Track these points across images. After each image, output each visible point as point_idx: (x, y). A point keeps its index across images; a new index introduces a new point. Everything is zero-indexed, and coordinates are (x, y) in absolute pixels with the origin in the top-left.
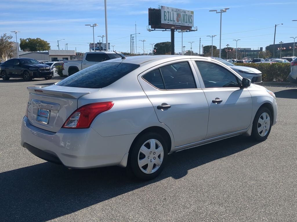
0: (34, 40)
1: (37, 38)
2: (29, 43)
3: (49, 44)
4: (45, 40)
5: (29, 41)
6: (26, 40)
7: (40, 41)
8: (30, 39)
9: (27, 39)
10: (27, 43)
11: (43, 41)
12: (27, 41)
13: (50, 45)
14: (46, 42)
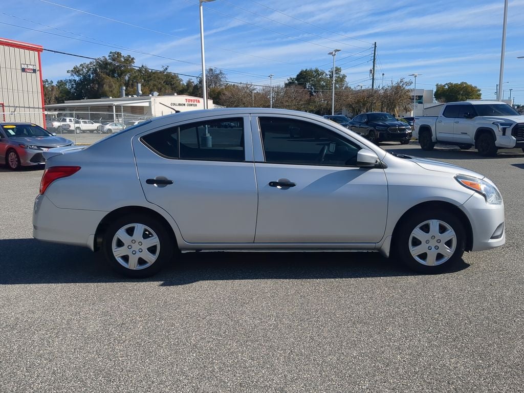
0: (456, 85)
1: (463, 83)
2: (447, 91)
3: (479, 90)
4: (473, 85)
5: (449, 88)
6: (444, 86)
7: (465, 87)
8: (451, 84)
9: (447, 84)
10: (445, 91)
11: (471, 86)
12: (447, 87)
13: (481, 92)
14: (476, 87)
